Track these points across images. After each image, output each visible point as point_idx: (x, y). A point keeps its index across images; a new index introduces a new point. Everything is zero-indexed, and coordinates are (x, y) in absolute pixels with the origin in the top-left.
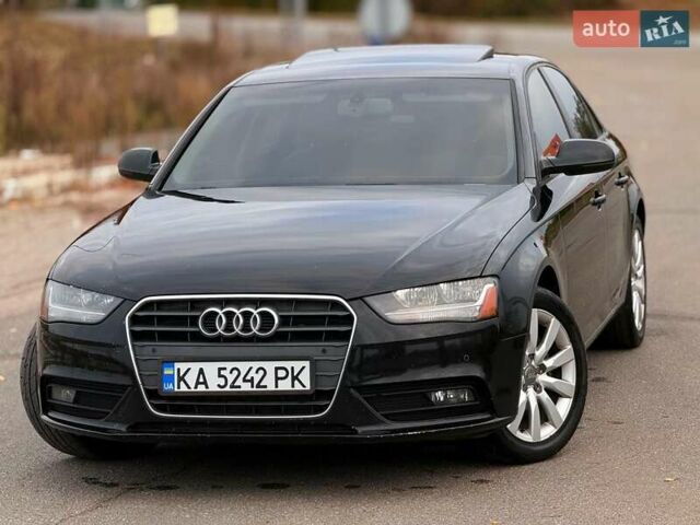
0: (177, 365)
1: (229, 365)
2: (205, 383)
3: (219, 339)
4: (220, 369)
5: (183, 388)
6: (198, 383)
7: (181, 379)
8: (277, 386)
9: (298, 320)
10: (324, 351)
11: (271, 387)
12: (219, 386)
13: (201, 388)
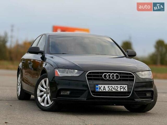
0: (99, 85)
4: (108, 86)
5: (100, 90)
6: (104, 89)
7: (100, 88)
8: (120, 90)
9: (123, 77)
10: (129, 83)
12: (108, 90)
13: (104, 90)
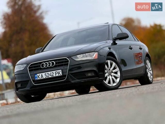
0: (37, 74)
1: (47, 73)
2: (43, 77)
3: (45, 68)
4: (45, 74)
5: (39, 79)
7: (38, 77)
9: (59, 63)
10: (64, 68)
11: (55, 76)
12: (45, 77)
13: (42, 78)
